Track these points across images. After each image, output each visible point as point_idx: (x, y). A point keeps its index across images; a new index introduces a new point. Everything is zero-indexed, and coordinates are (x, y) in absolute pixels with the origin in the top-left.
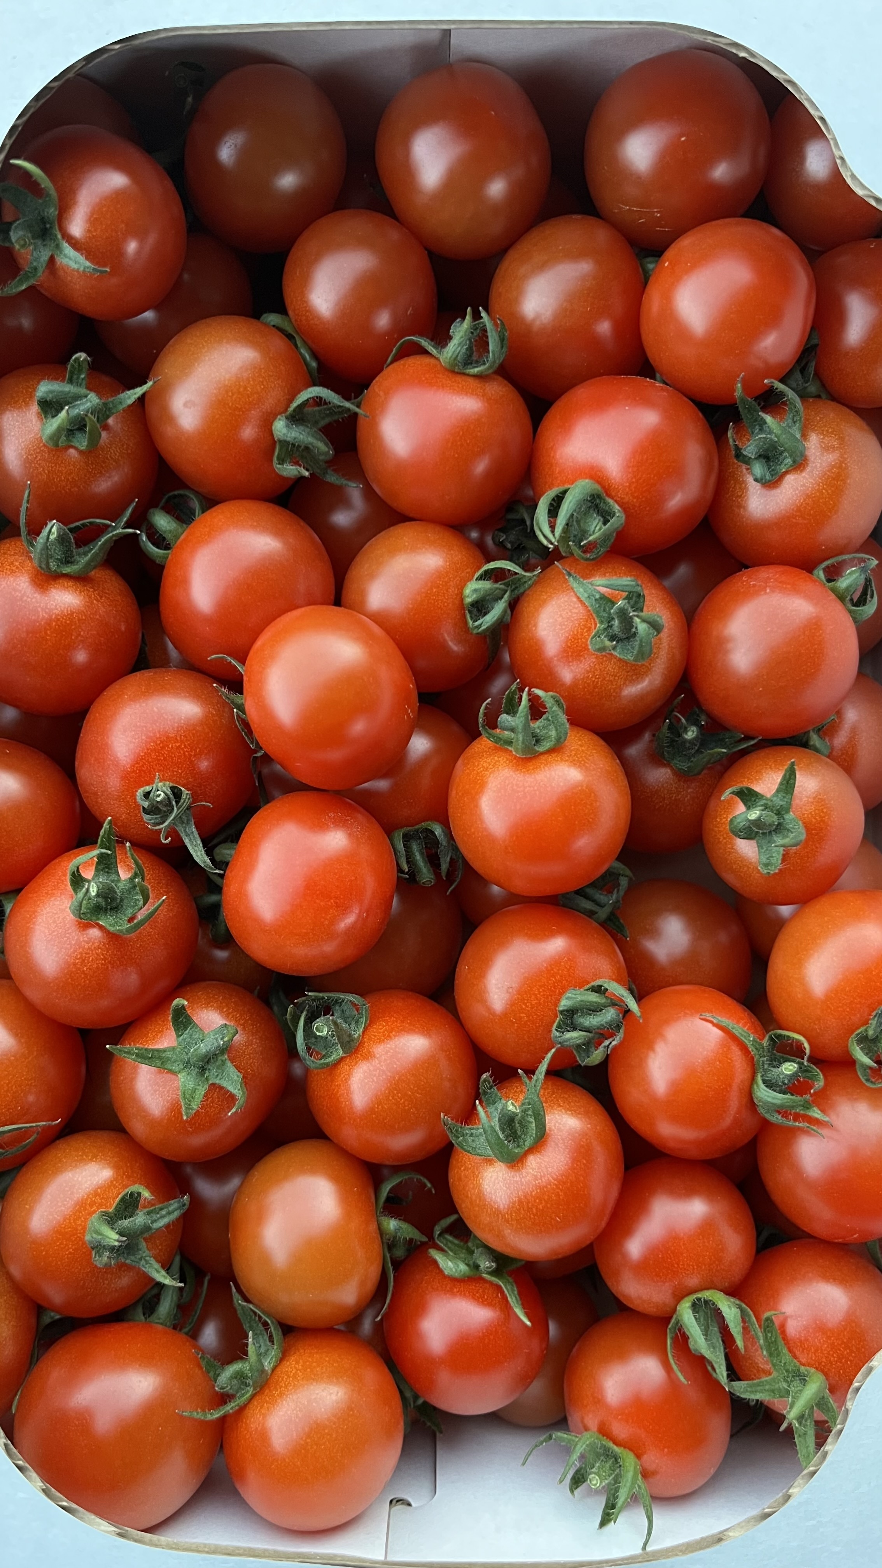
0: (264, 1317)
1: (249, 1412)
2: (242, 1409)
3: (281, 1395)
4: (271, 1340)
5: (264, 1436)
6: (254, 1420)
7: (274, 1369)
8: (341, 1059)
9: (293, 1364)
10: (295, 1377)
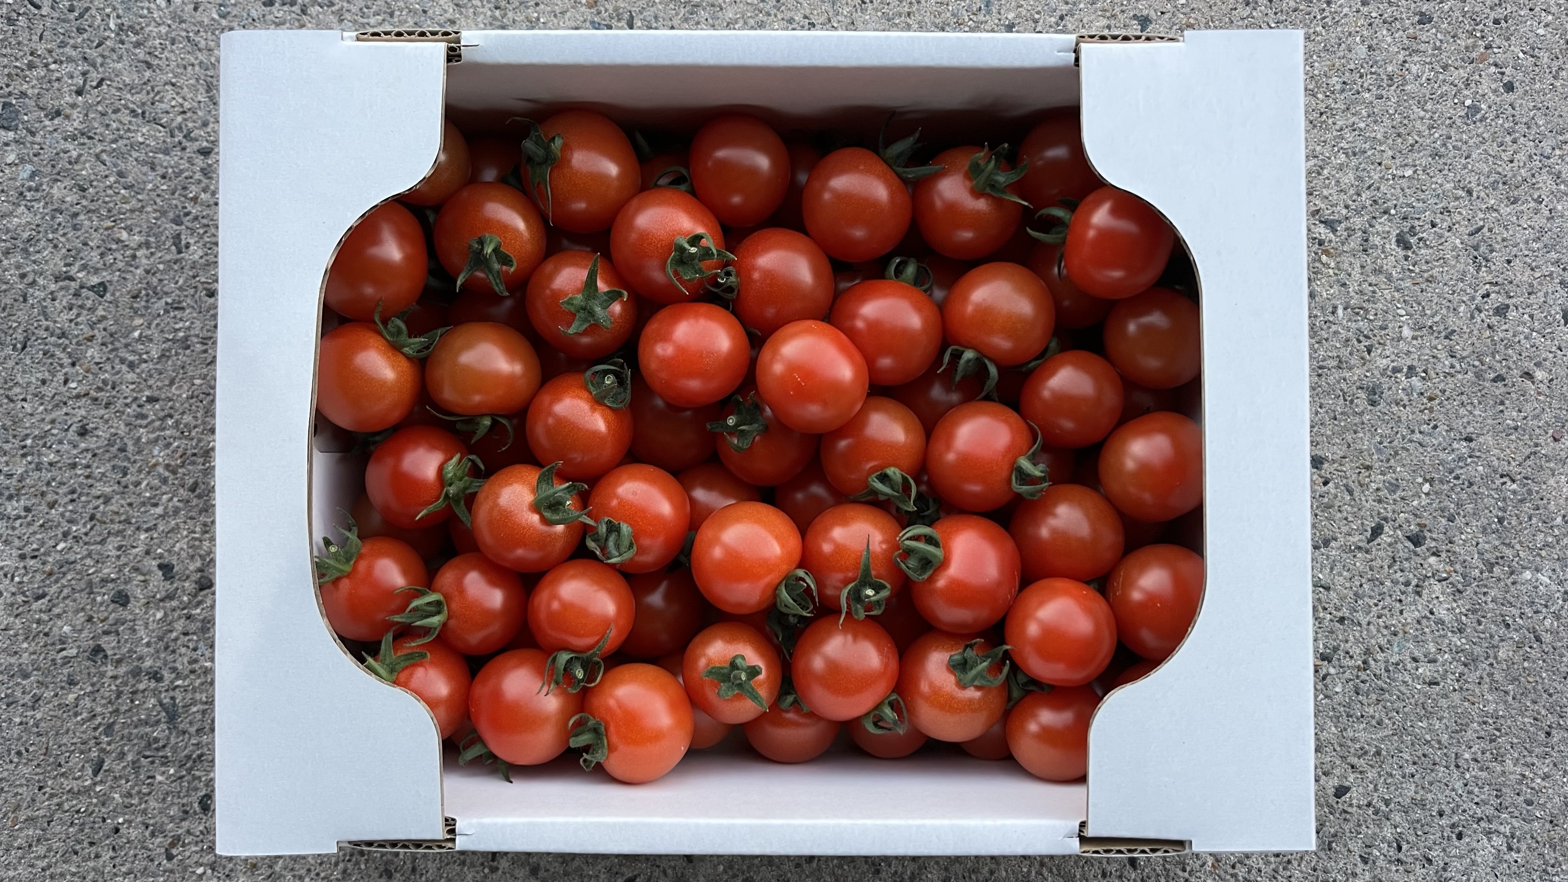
0: (432, 347)
1: (379, 338)
2: (380, 334)
3: (388, 357)
4: (419, 351)
5: (365, 348)
6: (374, 340)
7: (403, 353)
8: (591, 393)
9: (404, 364)
10: (399, 366)
